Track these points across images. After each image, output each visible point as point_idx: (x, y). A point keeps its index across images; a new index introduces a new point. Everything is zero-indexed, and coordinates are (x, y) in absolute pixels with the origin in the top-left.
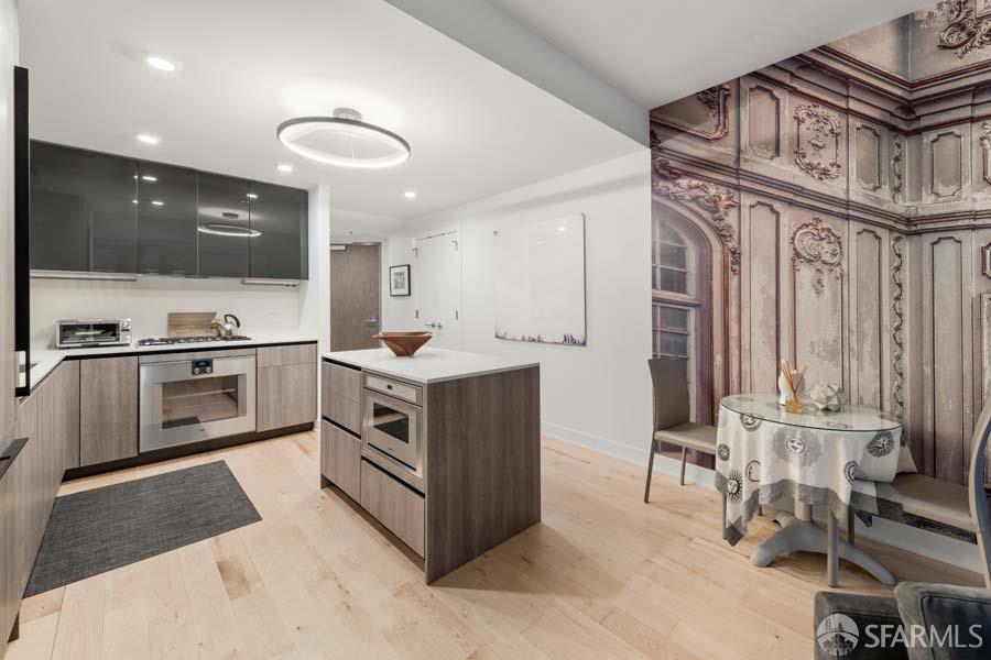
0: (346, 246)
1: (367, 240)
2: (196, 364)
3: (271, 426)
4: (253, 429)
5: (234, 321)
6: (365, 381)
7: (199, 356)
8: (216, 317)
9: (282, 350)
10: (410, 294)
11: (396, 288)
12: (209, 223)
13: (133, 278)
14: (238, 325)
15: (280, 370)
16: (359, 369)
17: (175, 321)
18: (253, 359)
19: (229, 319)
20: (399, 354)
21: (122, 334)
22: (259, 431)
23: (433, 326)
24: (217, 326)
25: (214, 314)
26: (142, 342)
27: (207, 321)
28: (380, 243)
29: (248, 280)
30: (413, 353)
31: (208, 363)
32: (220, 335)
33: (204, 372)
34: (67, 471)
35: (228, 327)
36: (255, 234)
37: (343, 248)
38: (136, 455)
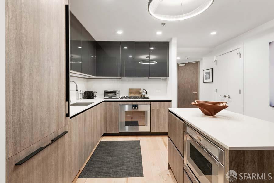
0: (186, 64)
1: (194, 61)
2: (133, 106)
3: (155, 131)
4: (150, 131)
5: (146, 92)
6: (185, 129)
7: (134, 103)
8: (141, 91)
9: (159, 103)
10: (212, 82)
11: (206, 79)
12: (142, 60)
13: (120, 78)
14: (147, 93)
15: (158, 110)
16: (183, 120)
17: (131, 91)
18: (149, 106)
19: (144, 91)
20: (206, 114)
21: (117, 95)
22: (151, 132)
23: (225, 97)
24: (140, 93)
25: (140, 89)
26: (122, 98)
27: (138, 91)
28: (199, 61)
29: (150, 78)
30: (215, 114)
31: (137, 106)
32: (141, 96)
33: (135, 109)
34: (104, 133)
35: (144, 94)
36: (156, 63)
37: (184, 65)
38: (118, 132)
